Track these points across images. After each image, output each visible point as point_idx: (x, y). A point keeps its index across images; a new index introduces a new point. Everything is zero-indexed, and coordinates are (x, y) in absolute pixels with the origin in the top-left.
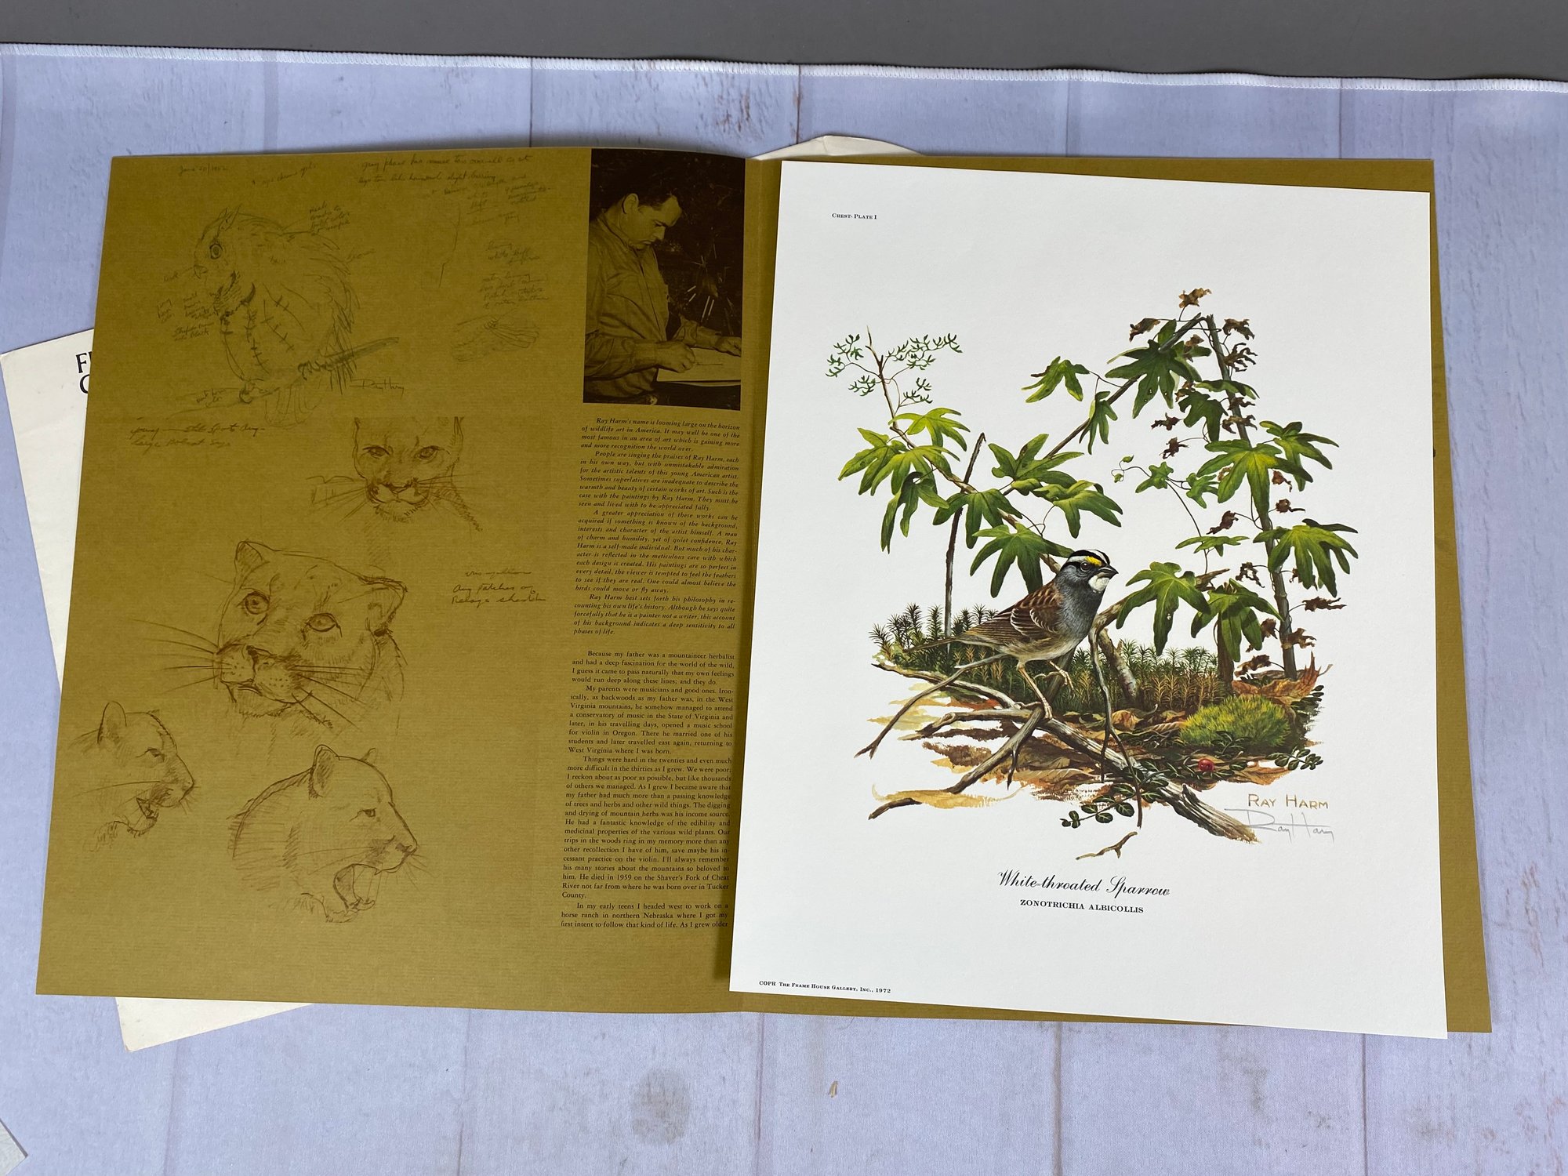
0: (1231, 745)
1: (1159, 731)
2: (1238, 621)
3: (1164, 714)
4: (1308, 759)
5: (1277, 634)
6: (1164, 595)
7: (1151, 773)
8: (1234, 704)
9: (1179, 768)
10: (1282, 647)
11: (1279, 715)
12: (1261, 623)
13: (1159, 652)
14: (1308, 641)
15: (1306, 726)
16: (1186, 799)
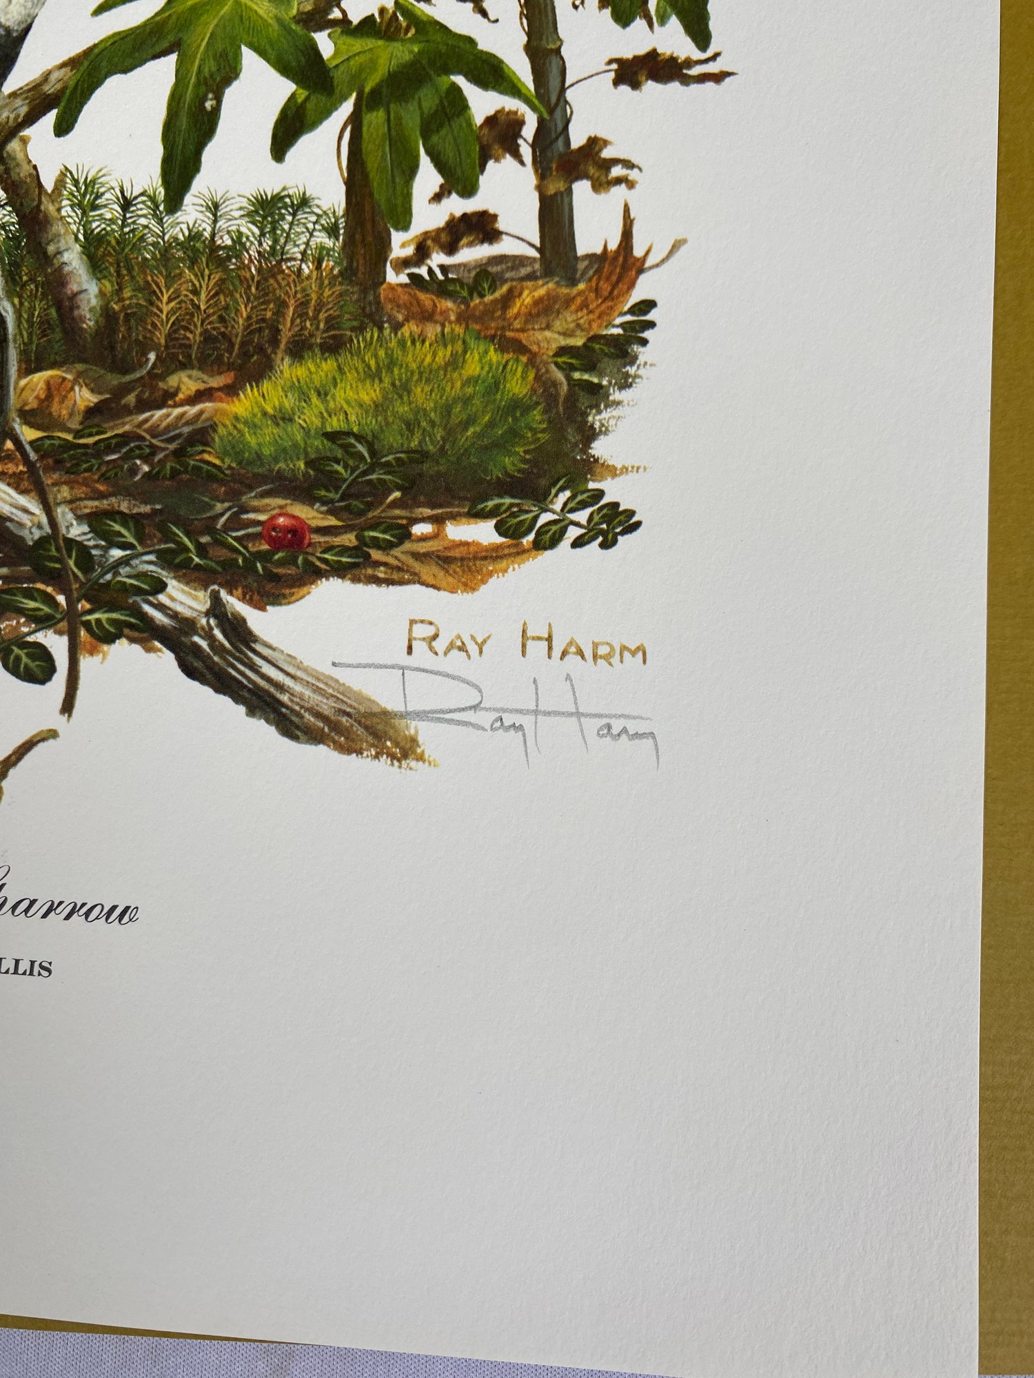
0: (364, 473)
1: (154, 432)
2: (411, 117)
3: (173, 381)
4: (596, 518)
5: (526, 151)
6: (201, 39)
7: (116, 553)
8: (382, 353)
9: (205, 539)
10: (539, 188)
11: (518, 385)
12: (479, 119)
13: (174, 200)
14: (617, 171)
15: (595, 419)
16: (218, 633)
